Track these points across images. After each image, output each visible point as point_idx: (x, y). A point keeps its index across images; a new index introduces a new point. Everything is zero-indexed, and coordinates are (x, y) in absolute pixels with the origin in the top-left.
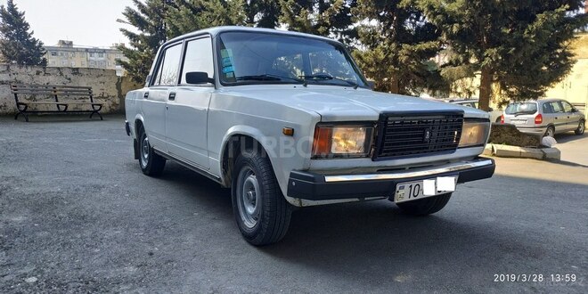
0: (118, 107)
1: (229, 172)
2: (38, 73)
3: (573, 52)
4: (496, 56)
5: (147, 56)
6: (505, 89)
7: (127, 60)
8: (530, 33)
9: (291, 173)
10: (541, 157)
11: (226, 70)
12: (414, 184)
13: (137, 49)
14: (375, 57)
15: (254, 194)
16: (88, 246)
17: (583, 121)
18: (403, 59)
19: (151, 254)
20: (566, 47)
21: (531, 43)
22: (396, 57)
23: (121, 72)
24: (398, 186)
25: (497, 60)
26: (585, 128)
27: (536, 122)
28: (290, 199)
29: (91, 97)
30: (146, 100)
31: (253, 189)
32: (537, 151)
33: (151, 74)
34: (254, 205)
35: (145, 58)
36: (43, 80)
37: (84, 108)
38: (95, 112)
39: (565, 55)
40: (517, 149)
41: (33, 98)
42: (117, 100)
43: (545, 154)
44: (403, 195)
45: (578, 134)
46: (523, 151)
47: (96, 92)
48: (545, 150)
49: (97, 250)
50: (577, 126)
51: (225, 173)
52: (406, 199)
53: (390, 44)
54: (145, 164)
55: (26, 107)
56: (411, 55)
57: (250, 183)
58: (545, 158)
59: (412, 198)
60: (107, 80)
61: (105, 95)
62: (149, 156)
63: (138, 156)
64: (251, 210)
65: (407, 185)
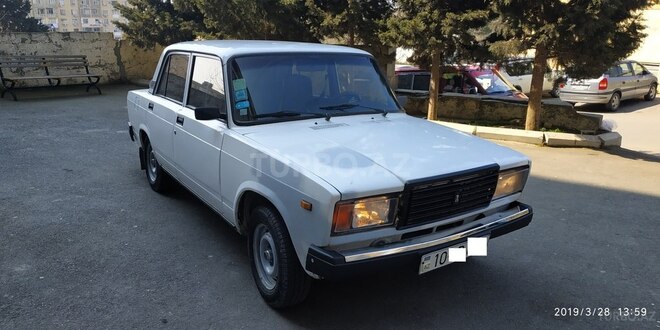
0: (118, 77)
1: (245, 223)
2: (23, 41)
3: (642, 23)
4: (553, 33)
5: (148, 17)
6: (563, 64)
7: (126, 21)
8: (594, 8)
9: (310, 249)
10: (598, 145)
11: (239, 106)
12: (440, 252)
13: (136, 7)
14: (414, 28)
15: (271, 254)
16: (98, 311)
17: (655, 84)
18: (446, 30)
19: (165, 322)
20: (636, 18)
21: (595, 20)
22: (439, 27)
23: (119, 34)
24: (423, 258)
25: (554, 37)
26: (656, 92)
27: (600, 88)
28: (308, 272)
29: (86, 67)
30: (150, 111)
31: (269, 247)
32: (594, 139)
33: (155, 79)
34: (272, 264)
35: (146, 20)
36: (29, 48)
37: (80, 81)
38: (92, 85)
39: (634, 27)
40: (572, 137)
41: (20, 71)
42: (117, 68)
43: (603, 143)
44: (428, 265)
45: (648, 100)
46: (578, 139)
47: (92, 59)
48: (605, 137)
49: (108, 317)
50: (647, 90)
51: (240, 223)
52: (433, 268)
53: (431, 13)
54: (153, 179)
55: (13, 84)
56: (456, 24)
57: (266, 242)
58: (603, 147)
59: (439, 266)
60: (103, 44)
61: (102, 63)
62: (157, 170)
63: (144, 166)
64: (269, 270)
65: (433, 255)
